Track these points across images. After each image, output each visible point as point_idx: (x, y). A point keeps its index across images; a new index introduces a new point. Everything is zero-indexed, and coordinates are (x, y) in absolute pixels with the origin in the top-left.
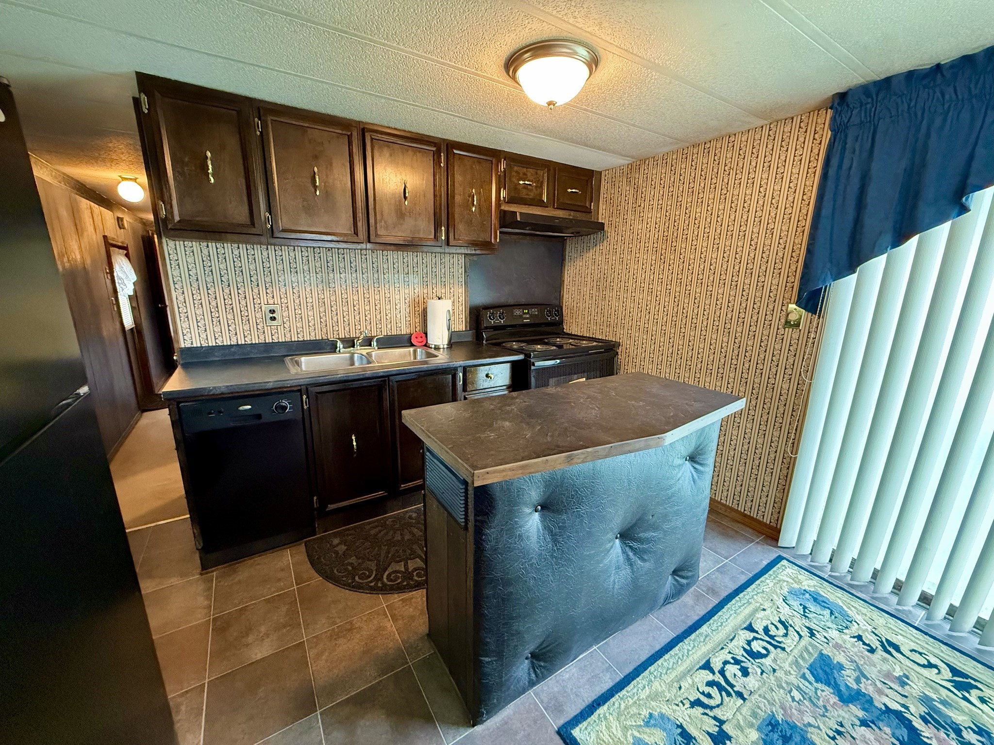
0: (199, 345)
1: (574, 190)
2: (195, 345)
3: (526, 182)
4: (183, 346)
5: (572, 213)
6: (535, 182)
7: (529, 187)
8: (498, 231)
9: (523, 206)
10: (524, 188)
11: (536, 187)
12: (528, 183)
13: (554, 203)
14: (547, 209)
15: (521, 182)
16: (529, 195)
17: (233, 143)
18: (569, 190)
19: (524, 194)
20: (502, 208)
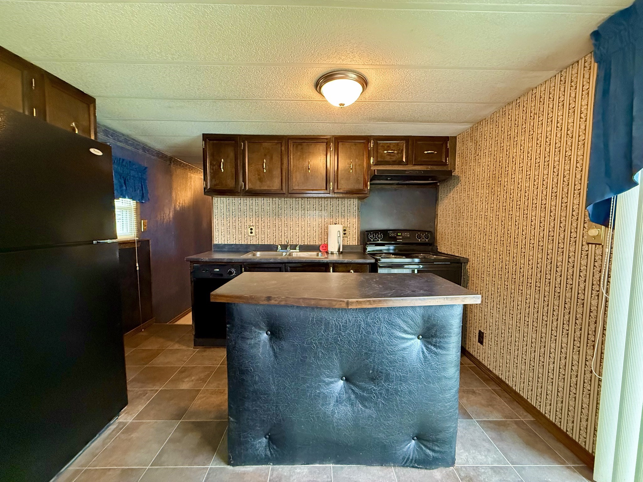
0: (221, 243)
1: (429, 152)
2: (219, 243)
3: (389, 151)
4: (215, 243)
5: (429, 167)
6: (396, 151)
7: (392, 154)
8: (369, 183)
9: (387, 166)
10: (389, 155)
11: (398, 153)
12: (391, 152)
13: (413, 163)
14: (407, 166)
15: (386, 152)
16: (392, 159)
17: (232, 155)
18: (426, 152)
19: (388, 158)
20: (372, 168)
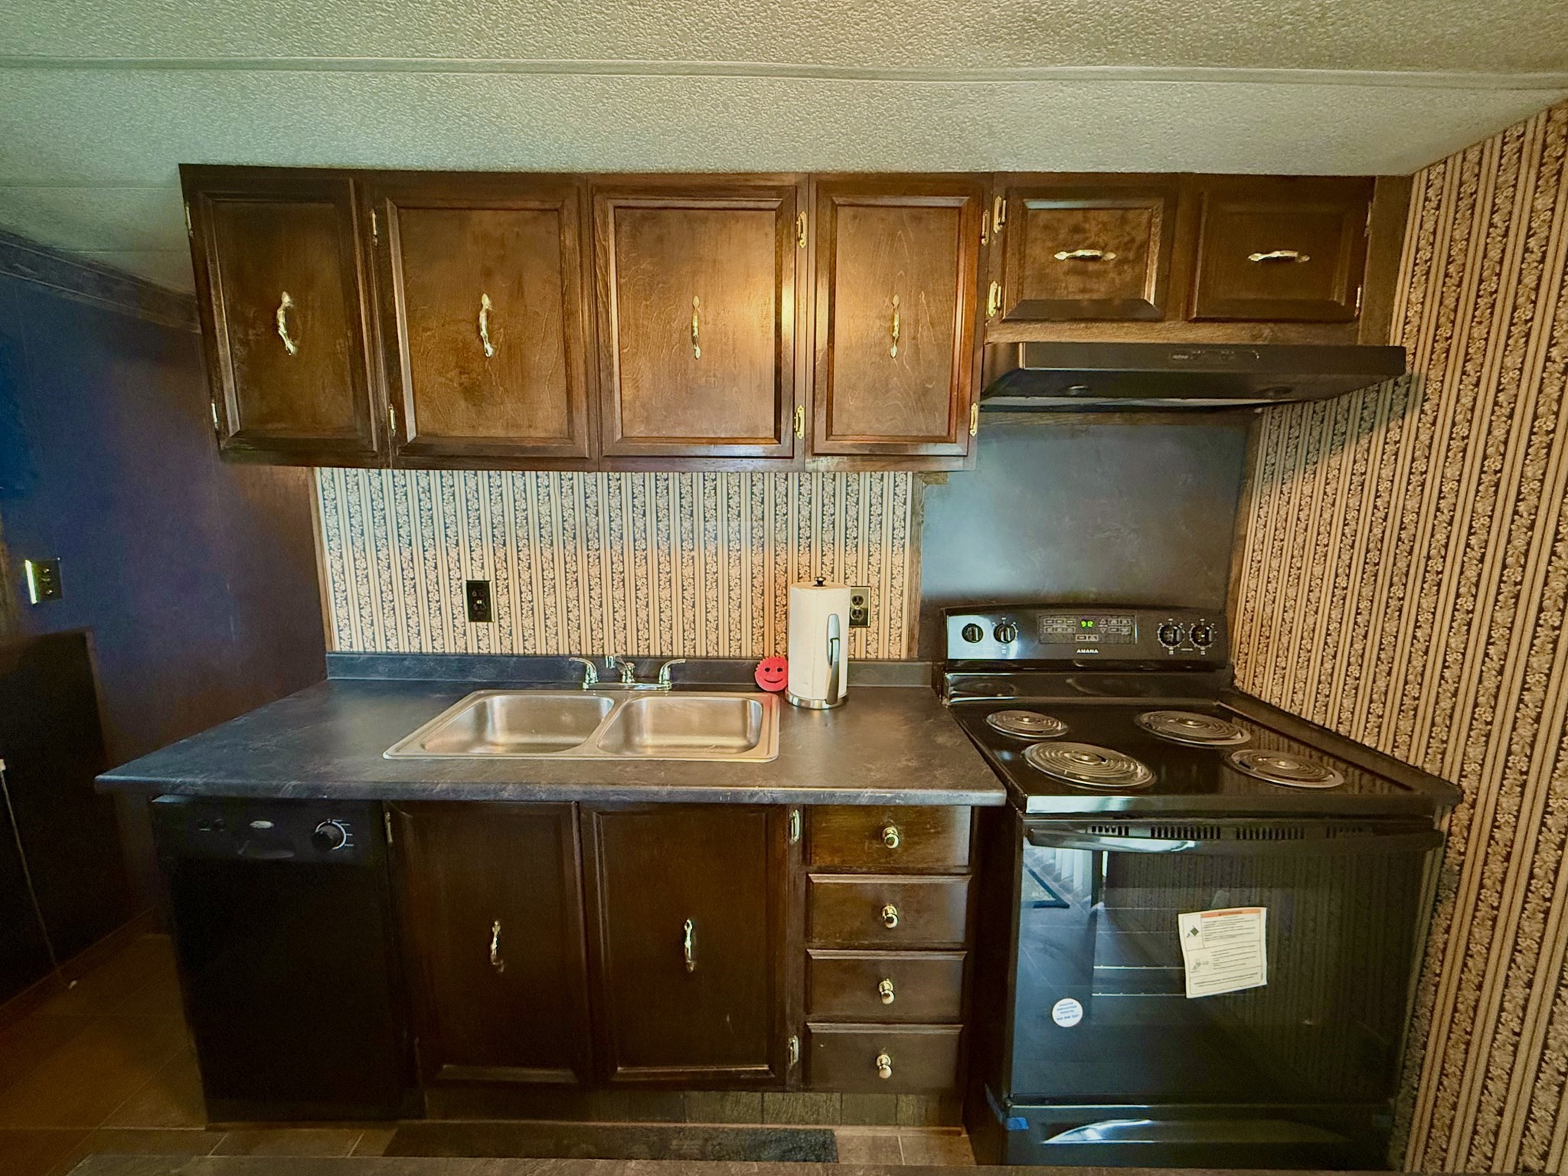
1: (1276, 254)
2: (355, 649)
3: (1079, 253)
5: (1266, 330)
6: (1115, 250)
7: (1092, 267)
8: (975, 408)
9: (1066, 326)
10: (1072, 271)
11: (1120, 263)
12: (1088, 253)
13: (1189, 304)
14: (1159, 326)
15: (1062, 256)
16: (1091, 291)
18: (1258, 257)
19: (1071, 289)
20: (993, 337)
